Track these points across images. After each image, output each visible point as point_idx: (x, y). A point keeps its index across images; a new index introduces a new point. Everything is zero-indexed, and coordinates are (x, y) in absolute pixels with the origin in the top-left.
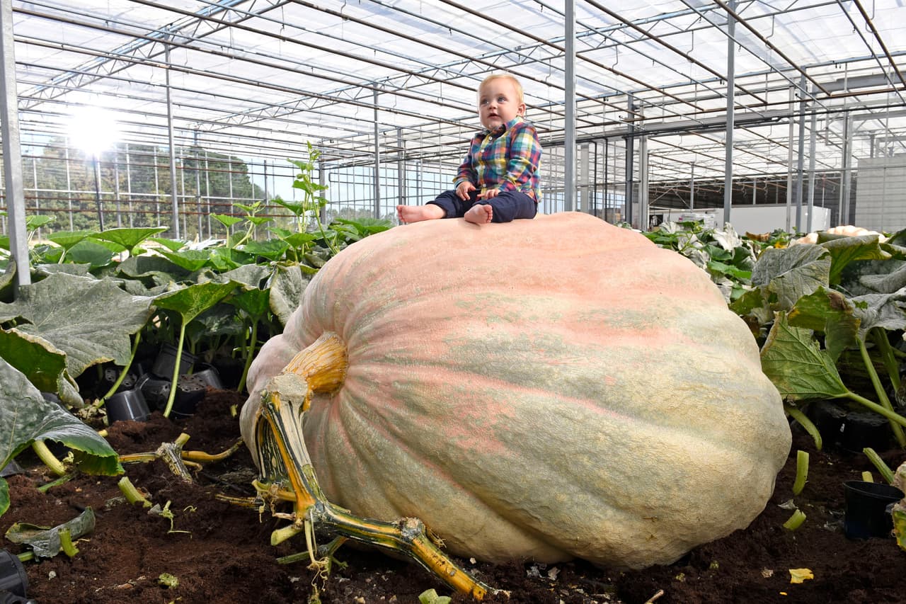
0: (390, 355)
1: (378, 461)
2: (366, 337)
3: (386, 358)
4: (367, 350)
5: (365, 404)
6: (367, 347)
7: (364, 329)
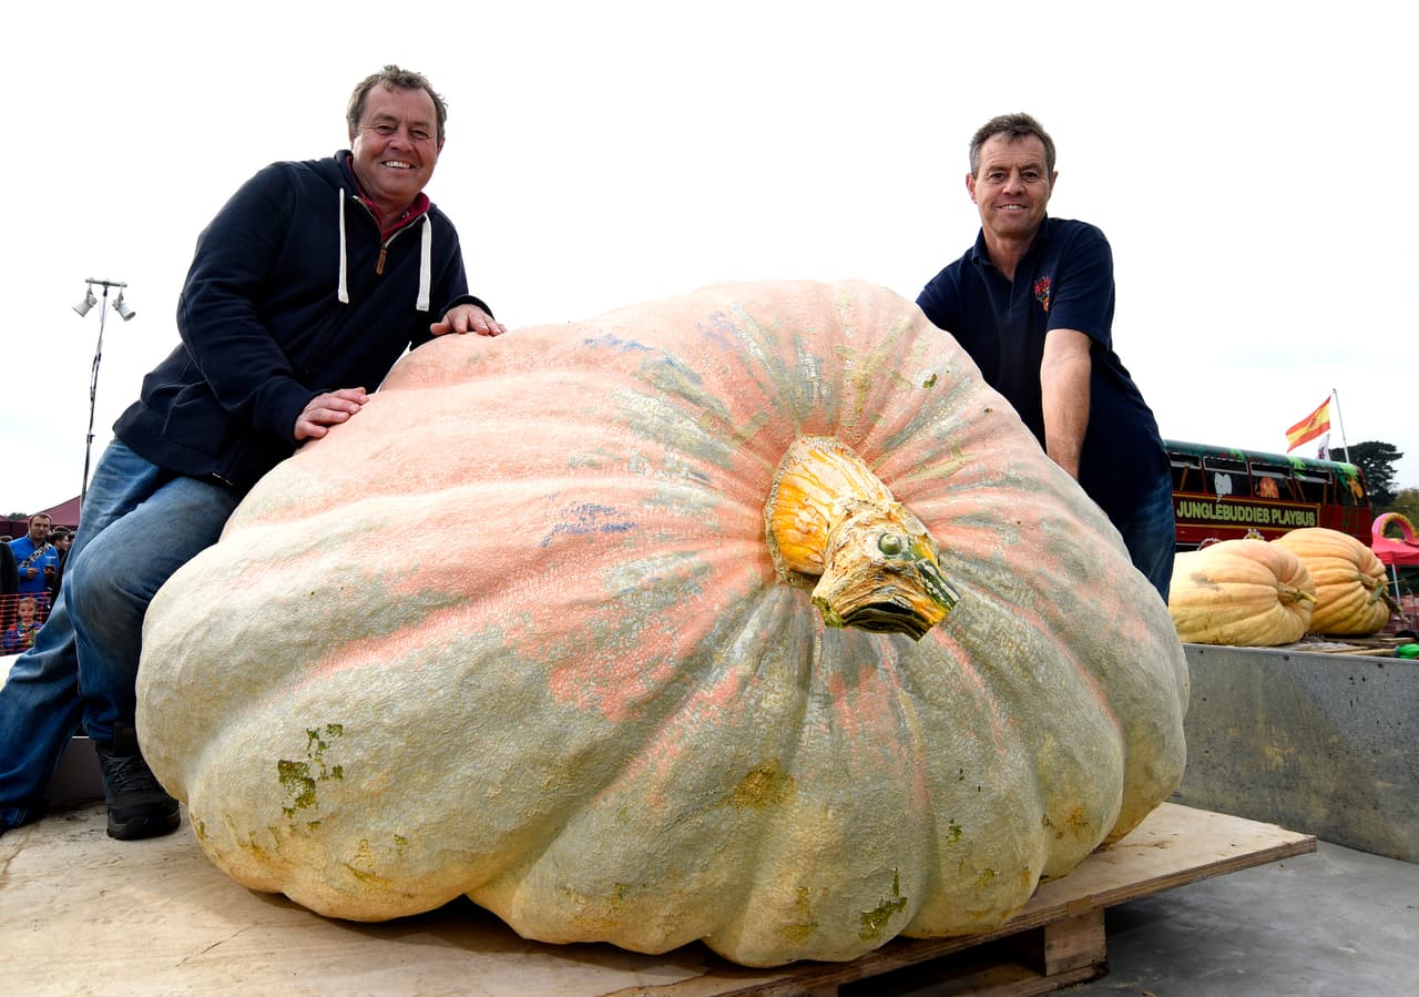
0: (1013, 473)
1: (1036, 688)
2: (952, 440)
3: (1007, 478)
4: (962, 466)
5: (1005, 569)
6: (963, 460)
7: (946, 424)
